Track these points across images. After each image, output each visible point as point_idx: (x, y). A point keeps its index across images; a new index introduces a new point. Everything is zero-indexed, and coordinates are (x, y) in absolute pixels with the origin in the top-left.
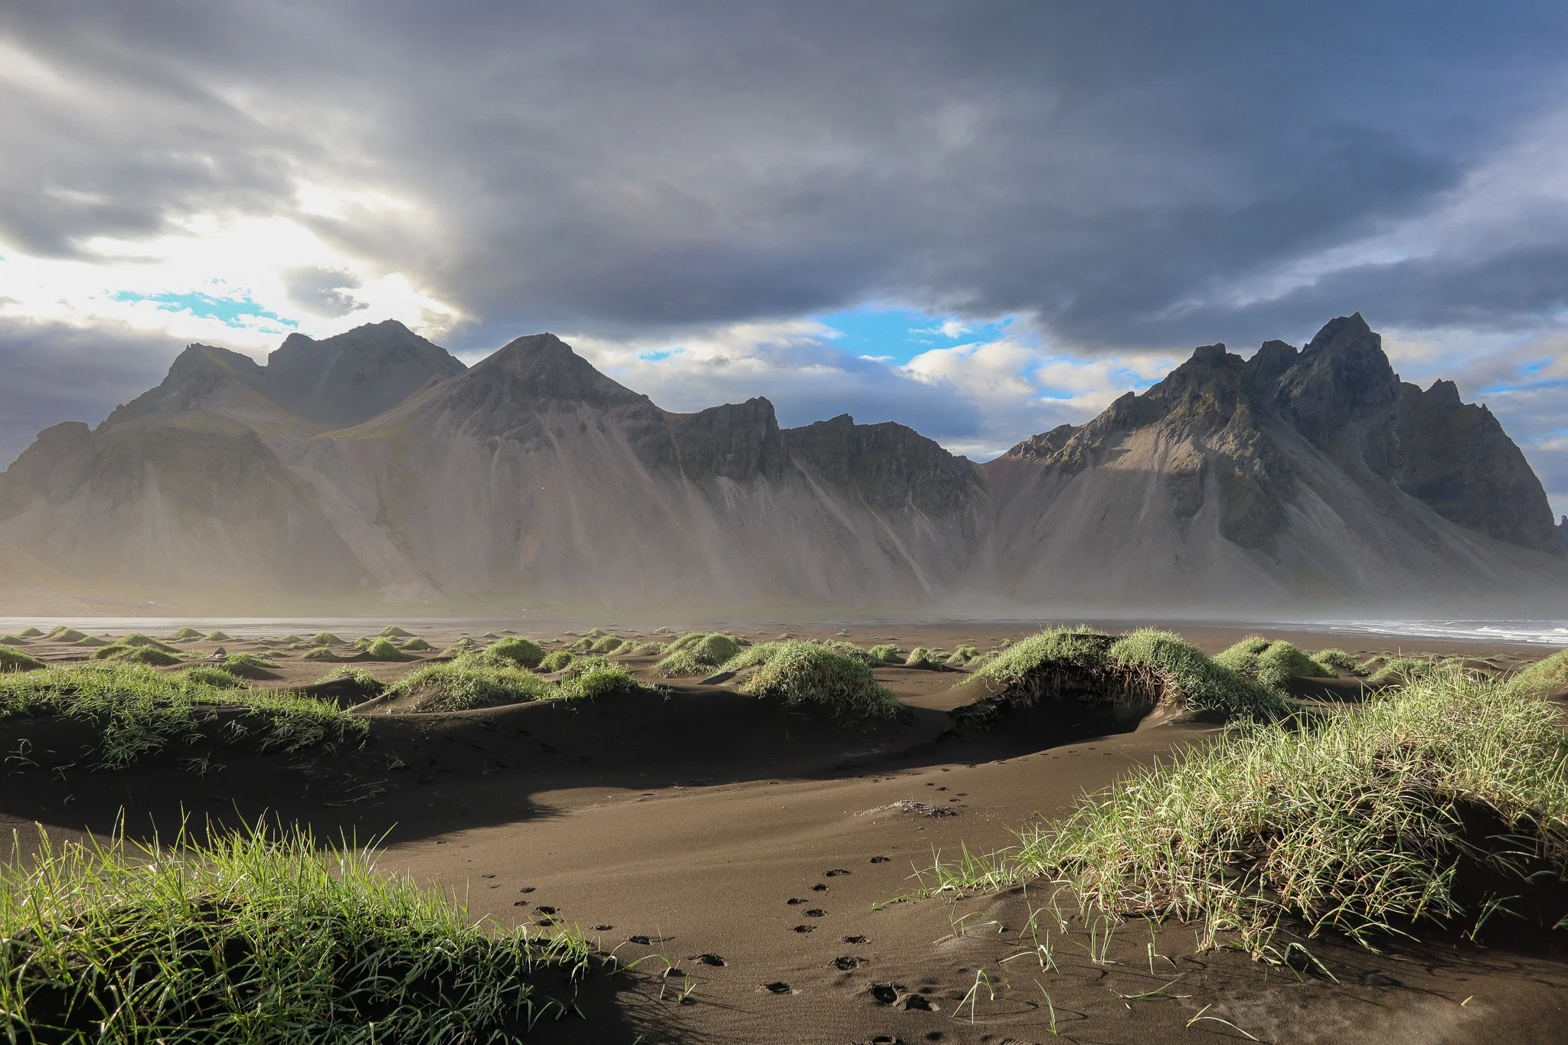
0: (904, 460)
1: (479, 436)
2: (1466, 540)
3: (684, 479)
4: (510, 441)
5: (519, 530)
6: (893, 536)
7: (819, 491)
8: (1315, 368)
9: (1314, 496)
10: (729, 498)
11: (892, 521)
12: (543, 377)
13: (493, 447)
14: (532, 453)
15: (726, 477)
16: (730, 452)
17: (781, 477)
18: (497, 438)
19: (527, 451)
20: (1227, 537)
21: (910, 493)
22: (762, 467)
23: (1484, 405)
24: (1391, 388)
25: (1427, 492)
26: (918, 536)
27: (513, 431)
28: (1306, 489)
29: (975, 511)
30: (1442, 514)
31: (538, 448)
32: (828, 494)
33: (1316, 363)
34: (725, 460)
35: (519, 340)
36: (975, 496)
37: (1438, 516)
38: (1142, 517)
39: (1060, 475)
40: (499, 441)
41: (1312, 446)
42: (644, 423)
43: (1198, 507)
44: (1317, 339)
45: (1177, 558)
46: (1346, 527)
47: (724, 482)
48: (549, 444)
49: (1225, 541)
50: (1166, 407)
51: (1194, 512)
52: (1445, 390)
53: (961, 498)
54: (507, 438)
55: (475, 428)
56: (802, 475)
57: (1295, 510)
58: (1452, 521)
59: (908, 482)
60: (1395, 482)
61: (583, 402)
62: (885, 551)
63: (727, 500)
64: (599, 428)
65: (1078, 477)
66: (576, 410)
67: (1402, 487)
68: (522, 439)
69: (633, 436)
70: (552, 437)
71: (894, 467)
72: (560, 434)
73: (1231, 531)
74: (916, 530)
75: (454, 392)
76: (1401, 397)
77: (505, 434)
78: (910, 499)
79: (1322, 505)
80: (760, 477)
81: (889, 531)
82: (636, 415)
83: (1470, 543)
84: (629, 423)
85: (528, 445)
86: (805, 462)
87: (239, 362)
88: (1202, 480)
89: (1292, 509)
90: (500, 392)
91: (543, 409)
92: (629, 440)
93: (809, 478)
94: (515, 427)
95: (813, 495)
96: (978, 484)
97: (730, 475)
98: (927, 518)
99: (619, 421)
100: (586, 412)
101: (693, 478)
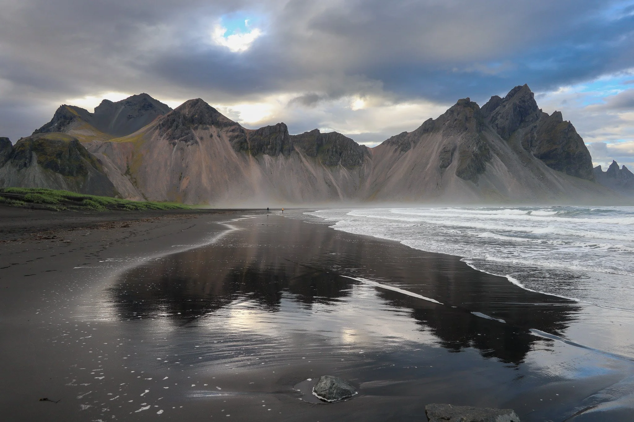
0: (339, 147)
1: (169, 140)
2: (555, 176)
3: (250, 156)
4: (182, 142)
5: (181, 176)
6: (331, 177)
7: (304, 159)
8: (507, 107)
9: (498, 159)
10: (267, 163)
11: (332, 171)
12: (197, 116)
13: (174, 144)
14: (190, 146)
15: (267, 155)
16: (269, 145)
17: (289, 154)
18: (176, 141)
19: (188, 146)
20: (458, 176)
21: (341, 160)
22: (282, 150)
23: (569, 121)
24: (536, 115)
25: (544, 157)
26: (341, 177)
27: (183, 138)
28: (495, 156)
29: (365, 167)
30: (548, 165)
31: (192, 144)
32: (307, 161)
33: (507, 105)
34: (267, 148)
35: (188, 101)
36: (366, 161)
37: (546, 166)
38: (427, 168)
39: (400, 152)
40: (177, 142)
41: (502, 139)
42: (236, 134)
43: (449, 164)
44: (508, 95)
45: (438, 184)
46: (508, 171)
47: (266, 157)
48: (197, 142)
49: (457, 177)
50: (444, 124)
51: (447, 167)
52: (558, 115)
53: (360, 162)
54: (180, 141)
55: (168, 137)
56: (298, 153)
57: (489, 164)
58: (552, 168)
59: (340, 156)
60: (532, 153)
61: (213, 126)
62: (327, 183)
63: (266, 164)
64: (218, 136)
65: (407, 153)
66: (209, 129)
67: (535, 155)
68: (186, 141)
69: (232, 139)
70: (198, 140)
71: (334, 150)
72: (202, 139)
73: (460, 174)
74: (341, 174)
75: (161, 123)
76: (540, 118)
77: (179, 139)
78: (340, 162)
79: (500, 162)
80: (281, 154)
81: (330, 175)
82: (233, 131)
83: (557, 177)
84: (230, 134)
85: (189, 143)
86: (300, 148)
87: (82, 112)
88: (452, 154)
89: (488, 164)
90: (178, 122)
91: (196, 129)
92: (230, 140)
93: (300, 154)
94: (183, 136)
95: (301, 161)
96: (368, 156)
97: (268, 154)
98: (346, 170)
99: (226, 133)
100: (213, 130)
101: (254, 155)
